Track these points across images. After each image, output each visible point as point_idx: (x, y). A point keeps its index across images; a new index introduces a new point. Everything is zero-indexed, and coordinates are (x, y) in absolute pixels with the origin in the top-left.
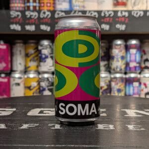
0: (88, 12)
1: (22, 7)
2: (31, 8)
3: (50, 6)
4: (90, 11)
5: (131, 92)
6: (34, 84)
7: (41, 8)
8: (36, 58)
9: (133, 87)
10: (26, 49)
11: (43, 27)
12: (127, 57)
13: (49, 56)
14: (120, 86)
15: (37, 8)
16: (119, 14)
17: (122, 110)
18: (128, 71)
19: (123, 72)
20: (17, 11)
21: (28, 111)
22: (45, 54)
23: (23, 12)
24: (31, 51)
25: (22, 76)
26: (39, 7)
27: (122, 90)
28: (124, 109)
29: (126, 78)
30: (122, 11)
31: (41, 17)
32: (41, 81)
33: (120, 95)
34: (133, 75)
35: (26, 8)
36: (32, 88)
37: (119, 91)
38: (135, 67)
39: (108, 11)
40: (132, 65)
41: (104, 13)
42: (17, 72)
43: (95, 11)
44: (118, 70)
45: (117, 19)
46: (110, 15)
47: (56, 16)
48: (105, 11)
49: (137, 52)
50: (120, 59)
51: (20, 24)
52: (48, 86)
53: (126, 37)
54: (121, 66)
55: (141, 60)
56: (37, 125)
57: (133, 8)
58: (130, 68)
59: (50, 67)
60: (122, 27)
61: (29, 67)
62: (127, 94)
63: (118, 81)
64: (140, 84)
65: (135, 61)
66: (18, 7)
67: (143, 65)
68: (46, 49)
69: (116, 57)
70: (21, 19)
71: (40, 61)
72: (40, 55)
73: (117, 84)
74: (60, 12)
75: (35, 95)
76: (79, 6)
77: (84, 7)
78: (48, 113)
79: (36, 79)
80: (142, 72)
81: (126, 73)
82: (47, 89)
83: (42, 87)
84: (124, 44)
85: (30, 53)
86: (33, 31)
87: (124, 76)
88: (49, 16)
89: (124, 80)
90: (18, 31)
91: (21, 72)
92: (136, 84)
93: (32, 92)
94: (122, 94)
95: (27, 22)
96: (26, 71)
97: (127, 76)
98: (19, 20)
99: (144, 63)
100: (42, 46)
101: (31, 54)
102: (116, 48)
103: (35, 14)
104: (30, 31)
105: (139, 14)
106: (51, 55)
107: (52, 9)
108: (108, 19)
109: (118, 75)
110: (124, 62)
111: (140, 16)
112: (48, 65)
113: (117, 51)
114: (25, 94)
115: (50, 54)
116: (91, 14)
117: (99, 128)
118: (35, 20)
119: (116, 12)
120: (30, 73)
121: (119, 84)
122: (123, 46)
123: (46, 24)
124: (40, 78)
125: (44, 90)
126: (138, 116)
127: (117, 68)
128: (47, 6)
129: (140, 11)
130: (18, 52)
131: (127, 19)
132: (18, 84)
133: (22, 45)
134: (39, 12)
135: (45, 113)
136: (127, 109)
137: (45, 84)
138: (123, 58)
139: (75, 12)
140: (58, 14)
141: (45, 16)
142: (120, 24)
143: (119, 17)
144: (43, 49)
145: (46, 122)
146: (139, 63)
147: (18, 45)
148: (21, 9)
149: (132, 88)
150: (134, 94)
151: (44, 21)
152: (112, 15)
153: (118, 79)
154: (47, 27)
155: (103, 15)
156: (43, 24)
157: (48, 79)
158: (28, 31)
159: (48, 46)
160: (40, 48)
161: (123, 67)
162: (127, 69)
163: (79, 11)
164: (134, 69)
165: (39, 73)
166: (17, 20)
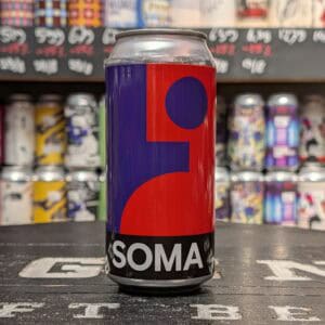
1: (28, 19)
2: (49, 21)
3: (92, 18)
5: (278, 215)
6: (55, 196)
7: (72, 22)
8: (59, 136)
9: (283, 204)
10: (36, 115)
11: (77, 65)
12: (266, 135)
13: (90, 132)
14: (252, 201)
15: (63, 22)
16: (250, 37)
17: (258, 262)
18: (270, 167)
19: (259, 167)
20: (16, 27)
21: (24, 266)
22: (79, 128)
23: (29, 31)
24: (49, 119)
25: (28, 178)
26: (68, 19)
27: (257, 211)
28: (264, 258)
29: (265, 184)
30: (256, 31)
31: (73, 39)
32: (71, 189)
33: (251, 221)
34: (281, 177)
35: (38, 22)
36: (49, 204)
37: (250, 211)
38: (287, 158)
39: (225, 30)
40: (280, 152)
41: (217, 34)
42: (15, 168)
44: (248, 163)
45: (245, 49)
46: (229, 38)
47: (106, 40)
48: (218, 29)
49: (290, 123)
50: (252, 140)
51: (22, 58)
52: (86, 201)
53: (265, 88)
54: (254, 156)
55: (300, 143)
56: (40, 305)
57: (281, 21)
58: (275, 160)
59: (92, 155)
60: (255, 67)
61: (43, 157)
62: (269, 218)
63: (246, 190)
64: (298, 196)
65: (287, 143)
66: (18, 18)
67: (304, 154)
68: (82, 114)
69: (242, 134)
70: (25, 47)
71: (69, 143)
72: (67, 130)
73: (245, 196)
75: (57, 220)
76: (159, 19)
77: (169, 19)
78: (73, 271)
79: (61, 185)
80: (303, 169)
81: (265, 172)
82: (83, 206)
83: (74, 203)
84: (262, 104)
85: (46, 125)
86: (53, 75)
87: (261, 178)
88: (90, 41)
89: (262, 188)
90: (18, 74)
91: (25, 168)
92: (288, 197)
93: (51, 212)
94: (257, 219)
95: (40, 52)
96: (36, 165)
97: (268, 178)
98: (21, 48)
99: (308, 149)
100: (72, 107)
101: (49, 128)
102: (242, 114)
103: (57, 36)
104: (45, 74)
105: (295, 37)
106: (95, 129)
107: (96, 23)
108: (225, 48)
109: (247, 176)
110: (261, 145)
111: (297, 42)
112: (87, 152)
114: (32, 218)
115: (92, 126)
117: (199, 317)
118: (58, 49)
119: (242, 32)
120: (45, 171)
121: (250, 197)
122: (258, 110)
123: (83, 58)
124: (68, 183)
125: (77, 208)
126: (301, 279)
127: (244, 160)
128: (85, 17)
129: (298, 29)
130: (18, 123)
131: (268, 49)
132: (18, 196)
133: (27, 105)
134: (67, 30)
135: (66, 271)
136: (271, 258)
137: (80, 196)
138: (258, 136)
140: (111, 35)
141: (81, 39)
142: (252, 59)
143: (249, 44)
144: (75, 114)
145: (64, 296)
146: (296, 149)
147: (19, 105)
148: (25, 23)
149: (278, 207)
150: (283, 219)
151: (78, 51)
152: (234, 39)
153: (248, 185)
154: (85, 63)
155: (212, 37)
156: (75, 57)
157: (86, 184)
158: (40, 73)
159: (89, 109)
160: (68, 112)
161: (259, 157)
162: (269, 161)
164: (283, 162)
165: (66, 171)
166: (16, 48)
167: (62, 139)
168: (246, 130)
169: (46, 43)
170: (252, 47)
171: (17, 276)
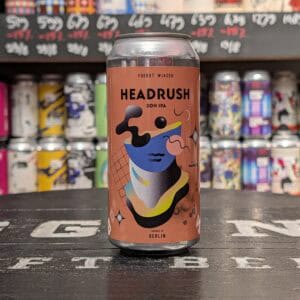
0: (164, 17)
1: (31, 8)
2: (50, 10)
3: (87, 6)
4: (168, 15)
5: (254, 178)
6: (56, 164)
7: (69, 10)
8: (59, 111)
9: (258, 168)
10: (39, 92)
11: (74, 48)
12: (243, 108)
13: (87, 107)
14: (230, 166)
15: (62, 10)
16: (227, 21)
17: (229, 221)
18: (246, 136)
19: (237, 137)
20: (20, 16)
21: (34, 228)
22: (77, 103)
23: (32, 18)
24: (50, 96)
25: (32, 149)
26: (65, 7)
27: (235, 175)
29: (242, 150)
30: (232, 15)
31: (71, 25)
32: (71, 158)
34: (256, 144)
35: (39, 10)
36: (51, 172)
37: (229, 175)
38: (261, 127)
39: (205, 15)
40: (255, 122)
41: (197, 19)
42: (21, 140)
43: (178, 15)
44: (227, 132)
45: (223, 31)
46: (208, 22)
47: (100, 25)
48: (199, 14)
49: (263, 96)
50: (230, 112)
51: (26, 43)
52: (84, 168)
53: (241, 66)
54: (232, 126)
55: (273, 114)
56: (48, 259)
57: (254, 7)
58: (251, 129)
59: (89, 128)
60: (232, 47)
61: (46, 129)
62: (246, 181)
63: (226, 156)
64: (271, 160)
65: (261, 114)
66: (21, 7)
67: (277, 123)
68: (80, 92)
69: (221, 106)
70: (29, 32)
71: (69, 117)
72: (67, 105)
73: (225, 161)
74: (107, 18)
76: (146, 5)
77: (155, 6)
78: (74, 231)
79: (61, 154)
80: (276, 137)
81: (242, 140)
82: (82, 173)
83: (73, 169)
84: (238, 79)
85: (48, 101)
86: (53, 56)
87: (239, 145)
88: (86, 26)
89: (240, 155)
90: (22, 56)
91: (30, 139)
92: (263, 161)
93: (54, 178)
94: (235, 182)
95: (41, 37)
96: (39, 137)
97: (245, 145)
98: (25, 33)
99: (279, 119)
100: (71, 86)
101: (50, 103)
102: (221, 89)
103: (56, 23)
104: (46, 56)
105: (266, 20)
106: (91, 104)
107: (90, 10)
108: (205, 30)
109: (226, 144)
110: (238, 116)
111: (268, 24)
112: (84, 125)
113: (224, 95)
114: (37, 184)
115: (89, 102)
116: (171, 20)
117: (175, 266)
118: (57, 34)
119: (220, 16)
120: (49, 142)
121: (229, 162)
122: (235, 85)
123: (80, 41)
124: (68, 152)
125: (77, 175)
126: (260, 235)
127: (223, 130)
128: (82, 6)
129: (269, 13)
130: (23, 100)
131: (243, 31)
132: (24, 164)
133: (31, 83)
134: (65, 17)
135: (69, 232)
137: (79, 164)
138: (235, 108)
139: (138, 16)
140: (104, 21)
141: (78, 25)
142: (229, 41)
143: (226, 27)
144: (74, 92)
145: (68, 252)
146: (269, 119)
147: (23, 84)
148: (28, 12)
149: (254, 170)
150: (259, 181)
151: (76, 34)
152: (212, 23)
153: (226, 151)
154: (81, 47)
155: (194, 22)
156: (73, 41)
157: (84, 153)
158: (42, 55)
159: (85, 87)
160: (67, 90)
161: (237, 127)
162: (245, 130)
163: (146, 15)
164: (258, 131)
165: (66, 141)
166: (21, 34)
167: (62, 113)
168: (225, 104)
169: (47, 29)
170: (229, 29)
171: (29, 236)
